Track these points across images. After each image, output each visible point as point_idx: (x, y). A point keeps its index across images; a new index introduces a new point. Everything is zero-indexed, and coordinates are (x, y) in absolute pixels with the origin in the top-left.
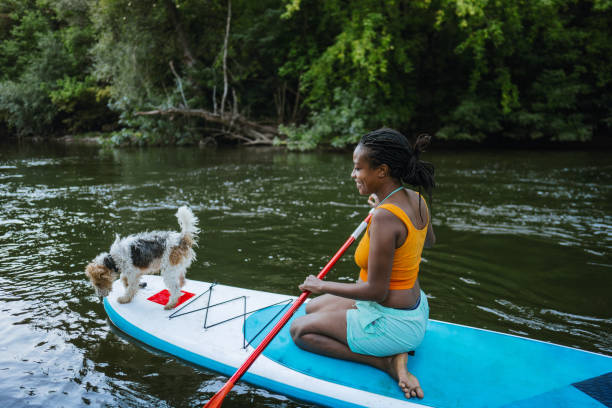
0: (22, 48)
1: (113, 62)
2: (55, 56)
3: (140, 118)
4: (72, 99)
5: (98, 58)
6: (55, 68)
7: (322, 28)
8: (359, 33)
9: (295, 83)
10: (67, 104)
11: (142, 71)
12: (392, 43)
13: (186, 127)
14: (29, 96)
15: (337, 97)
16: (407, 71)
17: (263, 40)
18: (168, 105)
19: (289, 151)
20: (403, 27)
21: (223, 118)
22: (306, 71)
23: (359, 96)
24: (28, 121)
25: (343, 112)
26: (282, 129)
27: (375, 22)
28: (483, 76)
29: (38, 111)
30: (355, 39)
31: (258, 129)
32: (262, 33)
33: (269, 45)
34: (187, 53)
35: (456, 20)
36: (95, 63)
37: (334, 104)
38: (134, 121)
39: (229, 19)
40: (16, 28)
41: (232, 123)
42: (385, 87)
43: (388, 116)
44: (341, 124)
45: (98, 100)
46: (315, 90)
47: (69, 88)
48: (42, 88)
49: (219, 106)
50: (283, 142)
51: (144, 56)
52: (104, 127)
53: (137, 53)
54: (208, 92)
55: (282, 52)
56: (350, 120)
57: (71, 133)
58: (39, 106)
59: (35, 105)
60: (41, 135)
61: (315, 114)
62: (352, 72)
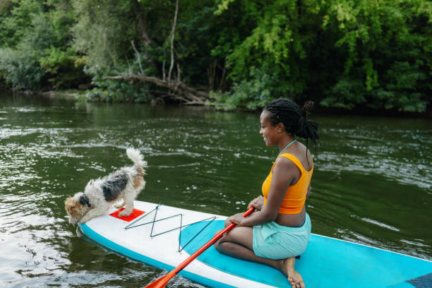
0: (20, 24)
1: (89, 38)
2: (45, 31)
3: (108, 81)
4: (56, 64)
5: (77, 35)
6: (44, 40)
7: (243, 23)
8: (269, 28)
9: (222, 62)
10: (52, 68)
11: (111, 46)
12: (292, 36)
13: (142, 89)
14: (23, 60)
15: (252, 73)
16: (301, 57)
17: (201, 29)
18: (129, 73)
19: (216, 110)
20: (300, 26)
21: (169, 84)
22: (230, 53)
23: (268, 73)
24: (21, 78)
25: (256, 84)
26: (212, 94)
27: (281, 21)
28: (354, 63)
29: (30, 72)
30: (266, 32)
31: (195, 94)
32: (200, 24)
33: (205, 33)
34: (145, 35)
35: (337, 23)
36: (75, 38)
37: (250, 78)
38: (103, 83)
39: (176, 12)
40: (16, 9)
41: (176, 88)
42: (286, 68)
43: (288, 89)
44: (254, 92)
45: (76, 66)
46: (236, 67)
47: (53, 57)
48: (33, 55)
49: (167, 75)
50: (213, 104)
51: (112, 35)
52: (80, 86)
53: (107, 32)
54: (159, 65)
55: (214, 39)
56: (261, 90)
57: (54, 90)
58: (30, 68)
59: (27, 67)
60: (32, 90)
61: (236, 84)
62: (263, 56)
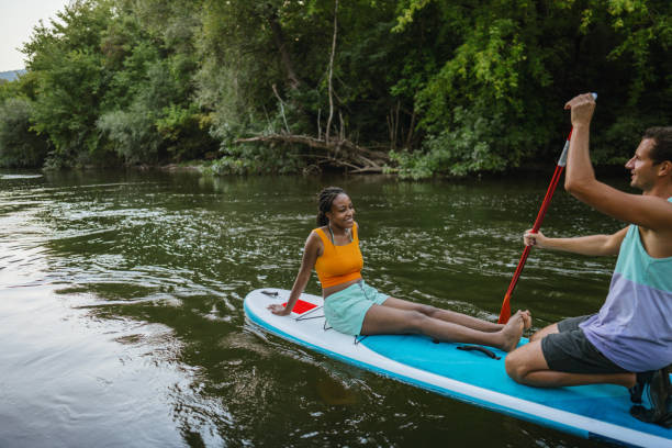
0: (133, 78)
1: (216, 87)
2: (162, 84)
3: (242, 145)
4: (177, 126)
5: (201, 85)
6: (162, 96)
7: (441, 40)
8: (483, 44)
9: (410, 104)
10: (172, 132)
11: (244, 96)
12: (525, 52)
13: (288, 154)
14: (137, 124)
15: (458, 118)
16: (543, 84)
17: (374, 57)
18: (270, 131)
19: (400, 180)
20: (539, 32)
21: (328, 143)
22: (421, 89)
23: (484, 116)
24: (135, 151)
25: (464, 135)
26: (392, 155)
27: (504, 29)
29: (145, 140)
30: (478, 51)
31: (367, 156)
32: (373, 49)
33: (379, 62)
34: (291, 75)
35: (610, 19)
36: (198, 89)
37: (454, 126)
38: (235, 149)
39: (335, 36)
40: (128, 59)
41: (338, 149)
42: (518, 104)
43: (521, 138)
44: (461, 148)
45: (201, 127)
46: (431, 110)
47: (174, 116)
48: (148, 117)
49: (324, 130)
50: (395, 170)
51: (247, 81)
52: (207, 155)
53: (239, 77)
54: (312, 116)
55: (395, 69)
56: (473, 144)
57: (175, 162)
58: (146, 135)
59: (142, 133)
60: (148, 164)
61: (432, 137)
62: (476, 88)
